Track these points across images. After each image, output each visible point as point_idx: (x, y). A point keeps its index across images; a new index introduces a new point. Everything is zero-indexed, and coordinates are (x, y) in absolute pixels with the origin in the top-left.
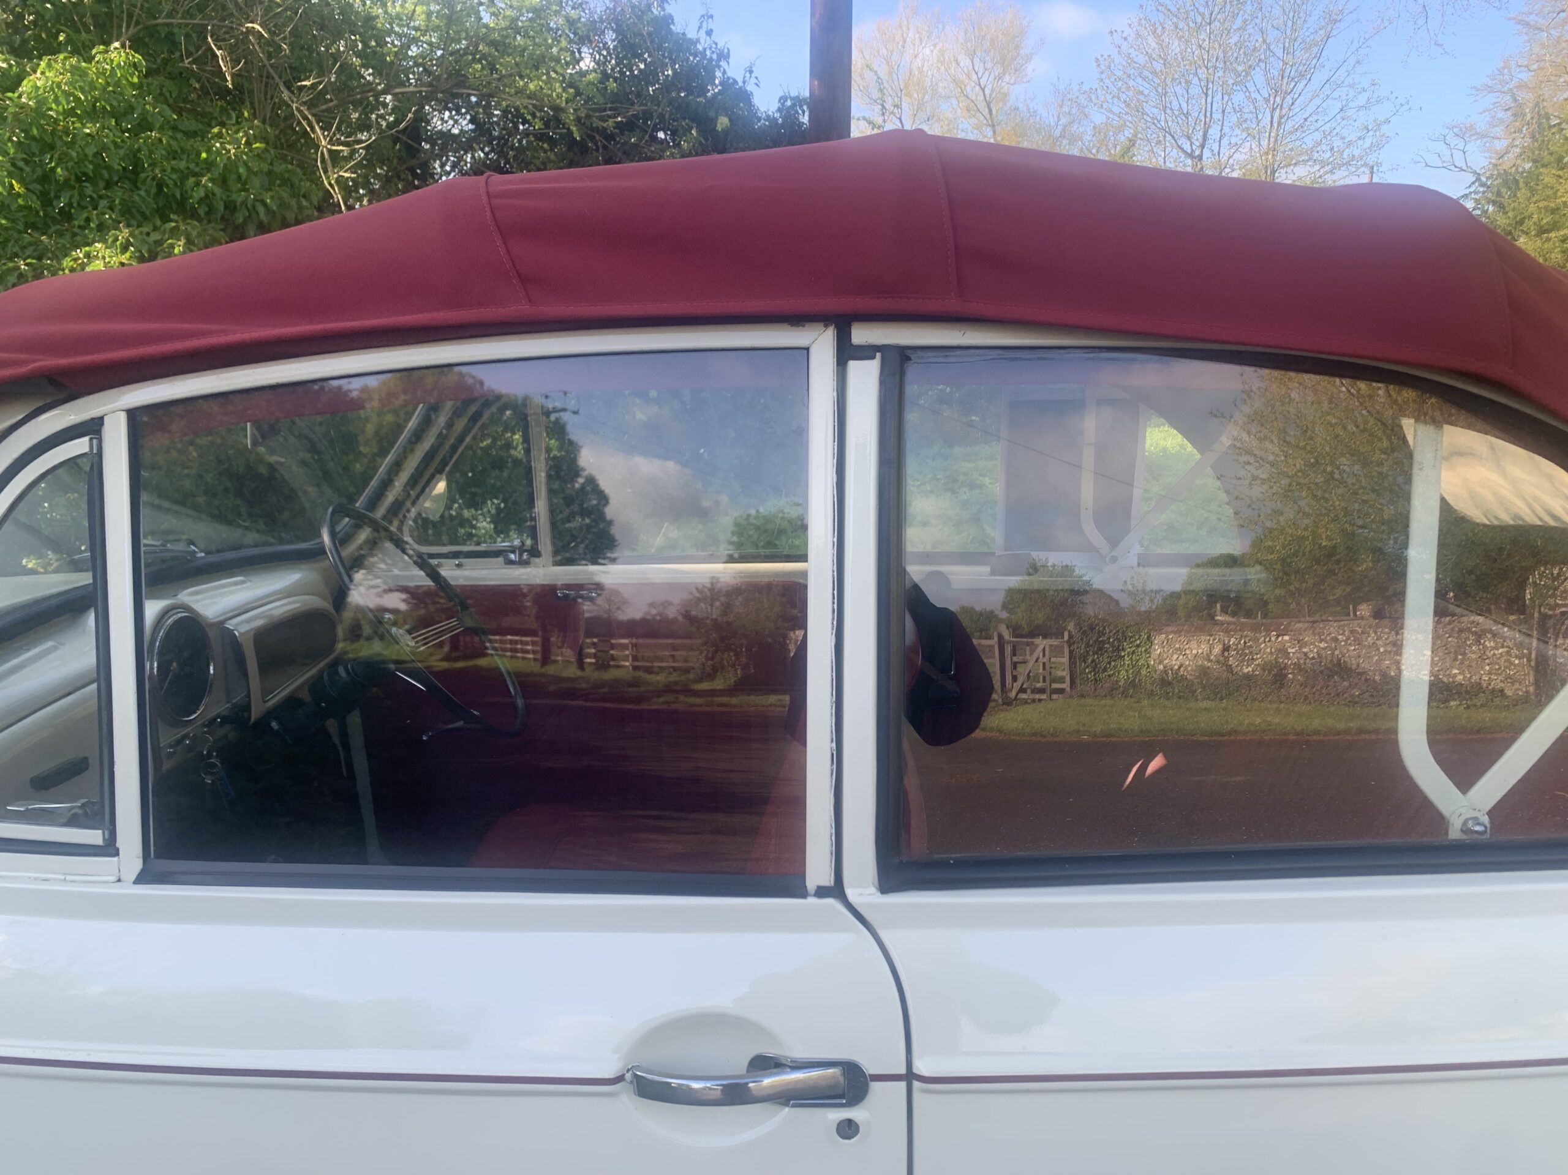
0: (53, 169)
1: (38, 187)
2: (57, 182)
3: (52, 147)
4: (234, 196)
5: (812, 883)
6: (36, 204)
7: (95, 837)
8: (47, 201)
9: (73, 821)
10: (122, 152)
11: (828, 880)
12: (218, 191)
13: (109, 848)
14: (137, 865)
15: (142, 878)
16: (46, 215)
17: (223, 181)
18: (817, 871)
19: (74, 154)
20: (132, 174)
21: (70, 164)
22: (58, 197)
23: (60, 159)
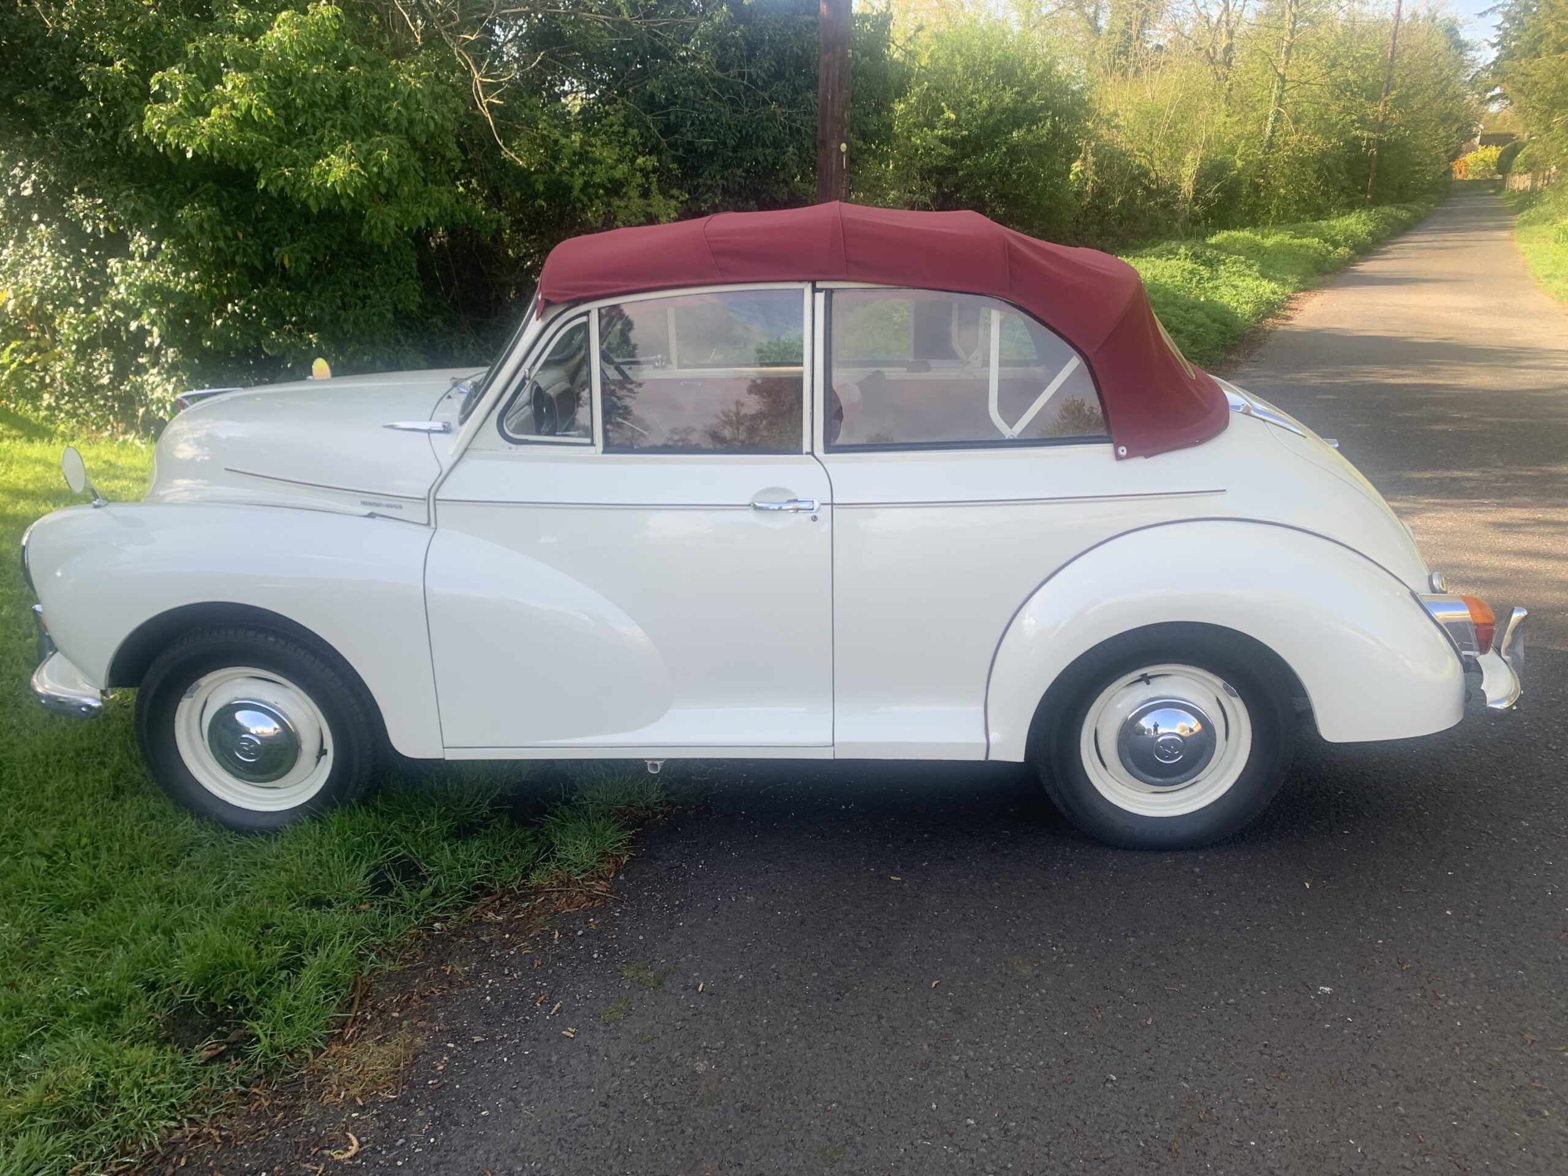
0: (294, 99)
1: (282, 111)
2: (296, 108)
3: (290, 84)
4: (414, 115)
5: (804, 451)
6: (282, 124)
7: (588, 441)
8: (288, 121)
9: (580, 436)
10: (337, 85)
11: (809, 450)
12: (403, 111)
13: (592, 444)
14: (601, 449)
15: (604, 452)
16: (289, 131)
17: (405, 104)
18: (806, 447)
19: (308, 89)
20: (344, 97)
21: (306, 96)
22: (296, 118)
23: (298, 92)
